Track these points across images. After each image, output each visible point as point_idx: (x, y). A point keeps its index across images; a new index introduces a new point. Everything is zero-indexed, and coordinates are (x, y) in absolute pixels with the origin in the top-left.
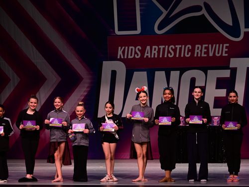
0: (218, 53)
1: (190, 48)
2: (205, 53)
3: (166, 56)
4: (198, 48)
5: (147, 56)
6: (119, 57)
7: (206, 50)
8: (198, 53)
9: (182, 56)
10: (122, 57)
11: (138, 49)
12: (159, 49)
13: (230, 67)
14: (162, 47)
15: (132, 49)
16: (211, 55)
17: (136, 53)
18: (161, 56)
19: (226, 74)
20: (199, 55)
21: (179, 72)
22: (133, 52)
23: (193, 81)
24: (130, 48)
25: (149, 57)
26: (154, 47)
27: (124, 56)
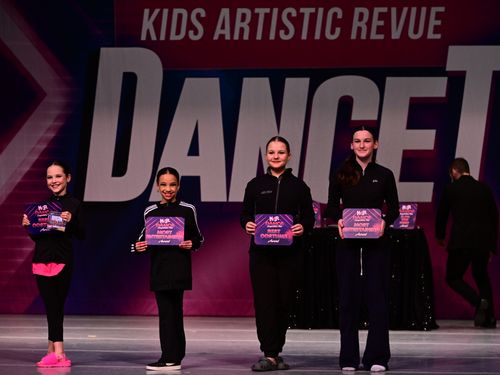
0: (416, 31)
1: (340, 16)
2: (380, 30)
3: (272, 36)
4: (361, 16)
5: (222, 36)
6: (143, 37)
7: (382, 23)
8: (359, 29)
9: (317, 36)
10: (154, 38)
11: (198, 15)
12: (255, 17)
13: (447, 69)
14: (262, 12)
15: (180, 16)
16: (396, 34)
17: (190, 26)
18: (259, 37)
19: (436, 88)
20: (363, 36)
21: (308, 80)
22: (183, 24)
23: (345, 105)
24: (176, 11)
25: (228, 37)
26: (240, 11)
27: (158, 35)
